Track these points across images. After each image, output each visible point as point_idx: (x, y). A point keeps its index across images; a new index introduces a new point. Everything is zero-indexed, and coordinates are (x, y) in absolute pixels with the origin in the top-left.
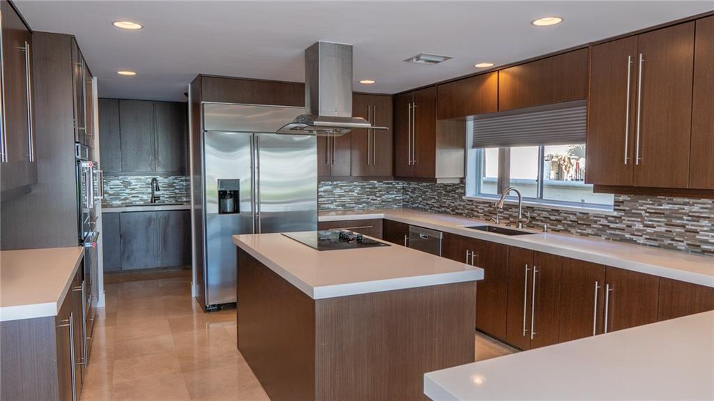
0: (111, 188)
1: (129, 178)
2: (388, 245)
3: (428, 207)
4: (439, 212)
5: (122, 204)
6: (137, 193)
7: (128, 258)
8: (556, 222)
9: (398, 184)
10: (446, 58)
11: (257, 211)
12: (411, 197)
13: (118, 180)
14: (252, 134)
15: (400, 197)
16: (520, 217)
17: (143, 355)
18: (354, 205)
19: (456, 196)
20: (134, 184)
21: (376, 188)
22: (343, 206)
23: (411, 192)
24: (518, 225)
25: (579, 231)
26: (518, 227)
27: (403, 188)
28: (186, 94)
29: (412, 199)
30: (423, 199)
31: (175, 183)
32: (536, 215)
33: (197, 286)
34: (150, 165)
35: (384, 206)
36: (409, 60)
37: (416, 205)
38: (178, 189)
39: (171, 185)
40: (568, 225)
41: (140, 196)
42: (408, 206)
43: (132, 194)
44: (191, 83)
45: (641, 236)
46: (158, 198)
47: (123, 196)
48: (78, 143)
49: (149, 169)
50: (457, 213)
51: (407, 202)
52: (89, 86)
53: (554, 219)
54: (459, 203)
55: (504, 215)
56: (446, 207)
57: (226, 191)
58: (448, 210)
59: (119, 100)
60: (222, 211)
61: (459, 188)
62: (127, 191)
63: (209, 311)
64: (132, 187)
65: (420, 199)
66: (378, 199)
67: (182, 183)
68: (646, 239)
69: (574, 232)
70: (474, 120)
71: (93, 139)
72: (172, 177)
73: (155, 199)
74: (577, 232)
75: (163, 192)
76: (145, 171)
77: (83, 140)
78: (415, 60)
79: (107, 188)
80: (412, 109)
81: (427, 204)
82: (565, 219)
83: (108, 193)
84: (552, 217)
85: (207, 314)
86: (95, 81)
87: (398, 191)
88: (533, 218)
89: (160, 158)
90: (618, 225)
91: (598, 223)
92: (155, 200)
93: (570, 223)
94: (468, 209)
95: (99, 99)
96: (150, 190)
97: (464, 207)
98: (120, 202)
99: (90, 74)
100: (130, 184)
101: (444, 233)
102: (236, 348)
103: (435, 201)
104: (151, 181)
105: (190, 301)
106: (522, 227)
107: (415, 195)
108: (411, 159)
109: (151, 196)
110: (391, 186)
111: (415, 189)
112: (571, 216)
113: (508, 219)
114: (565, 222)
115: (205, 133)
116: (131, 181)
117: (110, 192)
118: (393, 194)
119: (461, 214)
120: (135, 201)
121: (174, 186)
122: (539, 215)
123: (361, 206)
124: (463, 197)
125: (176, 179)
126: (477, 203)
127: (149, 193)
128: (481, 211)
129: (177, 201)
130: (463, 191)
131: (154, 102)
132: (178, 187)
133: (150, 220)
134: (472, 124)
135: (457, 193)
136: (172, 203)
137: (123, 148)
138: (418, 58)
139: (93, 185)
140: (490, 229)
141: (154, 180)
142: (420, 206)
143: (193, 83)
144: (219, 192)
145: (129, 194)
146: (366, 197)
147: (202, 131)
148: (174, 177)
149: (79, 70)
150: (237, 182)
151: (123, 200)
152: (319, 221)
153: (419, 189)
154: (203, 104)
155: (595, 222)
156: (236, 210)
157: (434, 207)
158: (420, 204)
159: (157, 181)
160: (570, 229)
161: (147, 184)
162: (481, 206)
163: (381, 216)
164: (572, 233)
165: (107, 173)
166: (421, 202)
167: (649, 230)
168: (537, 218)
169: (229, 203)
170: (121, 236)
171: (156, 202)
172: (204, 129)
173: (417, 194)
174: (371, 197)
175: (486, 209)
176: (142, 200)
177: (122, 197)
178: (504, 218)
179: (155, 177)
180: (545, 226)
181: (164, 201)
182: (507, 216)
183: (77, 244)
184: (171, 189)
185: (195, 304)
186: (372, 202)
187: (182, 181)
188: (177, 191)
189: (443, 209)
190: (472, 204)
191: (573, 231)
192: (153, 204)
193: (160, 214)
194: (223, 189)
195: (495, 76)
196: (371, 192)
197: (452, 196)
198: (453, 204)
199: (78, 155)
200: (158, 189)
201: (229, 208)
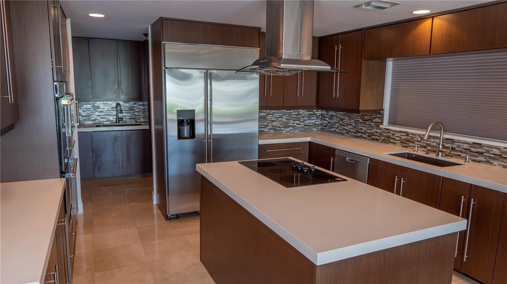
0: (83, 111)
1: (97, 104)
2: (345, 180)
3: (344, 132)
4: (356, 137)
5: (93, 124)
6: (104, 115)
7: (99, 168)
8: (476, 154)
9: (318, 111)
10: (393, 4)
11: (209, 133)
12: (330, 123)
13: (89, 104)
14: (206, 71)
15: (319, 122)
16: (441, 147)
17: (119, 267)
18: (283, 129)
19: (373, 124)
20: (102, 107)
21: (300, 115)
22: (275, 130)
23: (329, 118)
24: (438, 154)
25: (502, 163)
26: (438, 155)
27: (322, 115)
28: (146, 35)
29: (329, 124)
30: (341, 125)
31: (134, 107)
32: (455, 146)
33: (158, 195)
34: (115, 93)
35: (307, 129)
36: (357, 7)
37: (333, 129)
38: (137, 112)
39: (131, 109)
40: (490, 158)
41: (107, 117)
42: (325, 129)
43: (100, 116)
44: (151, 26)
46: (122, 119)
47: (94, 117)
48: (56, 82)
49: (114, 96)
50: (373, 139)
51: (325, 126)
52: (64, 26)
53: (475, 151)
54: (375, 130)
55: (421, 144)
56: (363, 133)
57: (183, 120)
58: (365, 136)
59: (88, 38)
60: (180, 136)
61: (376, 118)
62: (97, 114)
63: (170, 219)
64: (100, 110)
65: (338, 125)
66: (302, 123)
67: (140, 107)
69: (497, 165)
70: (393, 60)
71: (69, 74)
72: (132, 102)
73: (119, 119)
74: (500, 165)
75: (125, 114)
76: (110, 97)
77: (62, 79)
78: (364, 6)
79: (81, 111)
80: (338, 50)
81: (344, 129)
82: (488, 152)
83: (81, 115)
84: (473, 149)
85: (168, 222)
86: (68, 21)
87: (318, 117)
88: (453, 149)
89: (123, 87)
92: (119, 121)
93: (492, 155)
94: (384, 136)
95: (72, 37)
96: (115, 113)
97: (381, 134)
98: (91, 123)
99: (64, 16)
100: (98, 107)
101: (371, 159)
102: (199, 260)
103: (352, 127)
104: (115, 106)
105: (152, 208)
106: (442, 156)
107: (333, 121)
108: (336, 93)
109: (115, 117)
110: (312, 113)
111: (333, 116)
112: (494, 150)
113: (426, 147)
114: (488, 155)
115: (166, 69)
116: (100, 105)
117: (83, 114)
118: (313, 120)
119: (377, 140)
120: (104, 121)
121: (134, 109)
122: (459, 146)
123: (288, 130)
124: (381, 126)
125: (135, 104)
126: (394, 131)
127: (114, 115)
128: (398, 139)
129: (136, 122)
130: (380, 121)
131: (117, 41)
132: (137, 110)
133: (116, 138)
134: (392, 65)
135: (374, 122)
136: (133, 123)
137: (92, 79)
138: (368, 4)
139: (70, 109)
140: (410, 157)
141: (118, 104)
142: (337, 130)
143: (154, 25)
144: (178, 120)
145: (98, 116)
146: (292, 122)
147: (163, 68)
148: (134, 102)
149: (54, 11)
150: (192, 112)
151: (93, 120)
152: (260, 144)
153: (337, 116)
154: (164, 43)
156: (192, 135)
157: (351, 132)
158: (337, 128)
159: (120, 105)
160: (491, 161)
161: (112, 108)
162: (398, 134)
163: (309, 139)
164: (495, 165)
165: (81, 99)
166: (338, 127)
168: (456, 149)
169: (186, 130)
170: (93, 151)
171: (120, 122)
172: (165, 66)
173: (335, 120)
174: (296, 122)
175: (403, 138)
176: (108, 121)
177: (93, 119)
178: (422, 146)
179: (118, 102)
180: (468, 157)
181: (126, 122)
182: (425, 145)
183: (59, 176)
184: (131, 112)
185: (156, 211)
186: (297, 126)
187: (140, 105)
188: (136, 114)
189: (360, 134)
190: (389, 132)
191: (495, 163)
192: (118, 124)
193: (124, 133)
194: (181, 118)
195: (429, 21)
196: (296, 118)
197: (369, 124)
198: (370, 131)
199: (56, 93)
200: (121, 112)
201: (186, 133)
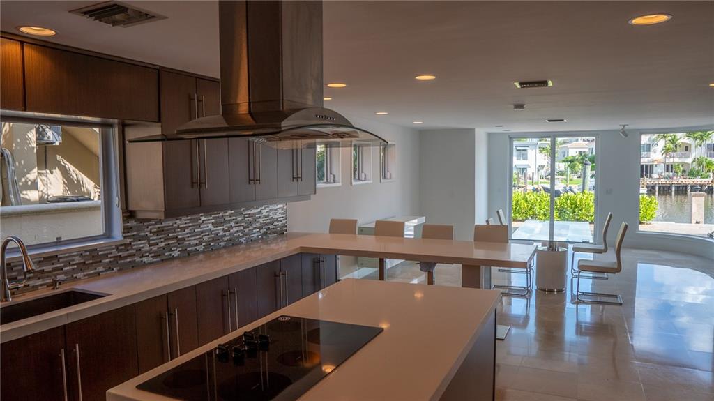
45: (148, 256)
68: (152, 257)
74: (84, 276)
90: (130, 252)
91: (109, 256)
93: (74, 267)
112: (76, 258)
114: (68, 268)
155: (106, 256)
160: (75, 275)
167: (155, 248)
